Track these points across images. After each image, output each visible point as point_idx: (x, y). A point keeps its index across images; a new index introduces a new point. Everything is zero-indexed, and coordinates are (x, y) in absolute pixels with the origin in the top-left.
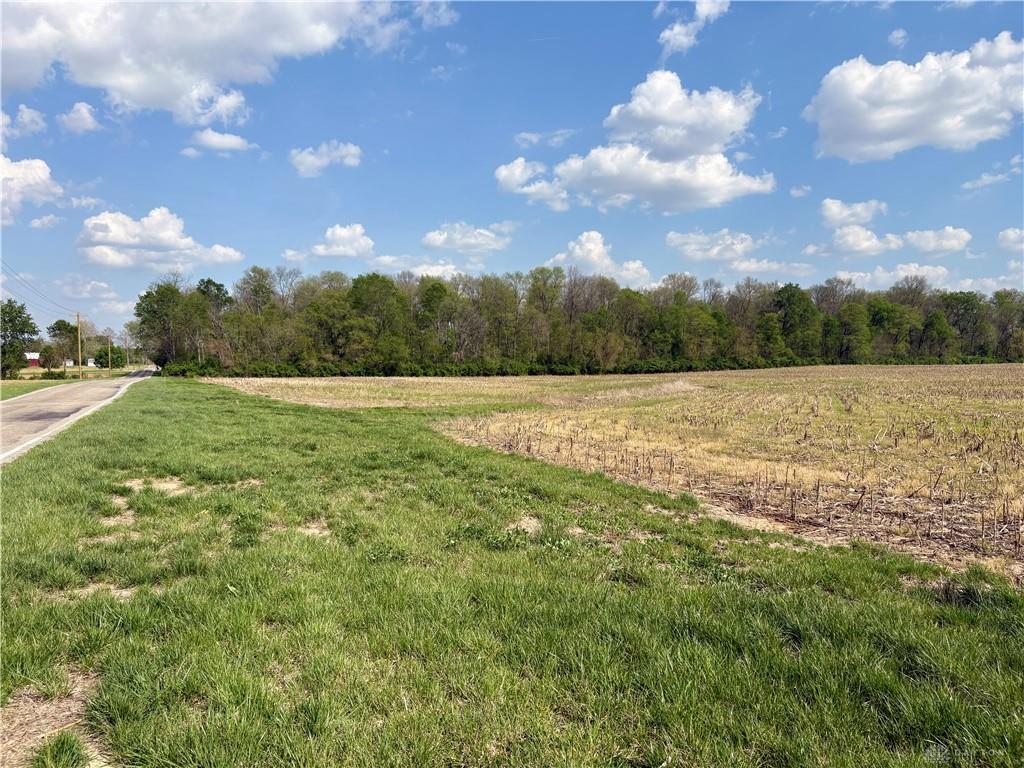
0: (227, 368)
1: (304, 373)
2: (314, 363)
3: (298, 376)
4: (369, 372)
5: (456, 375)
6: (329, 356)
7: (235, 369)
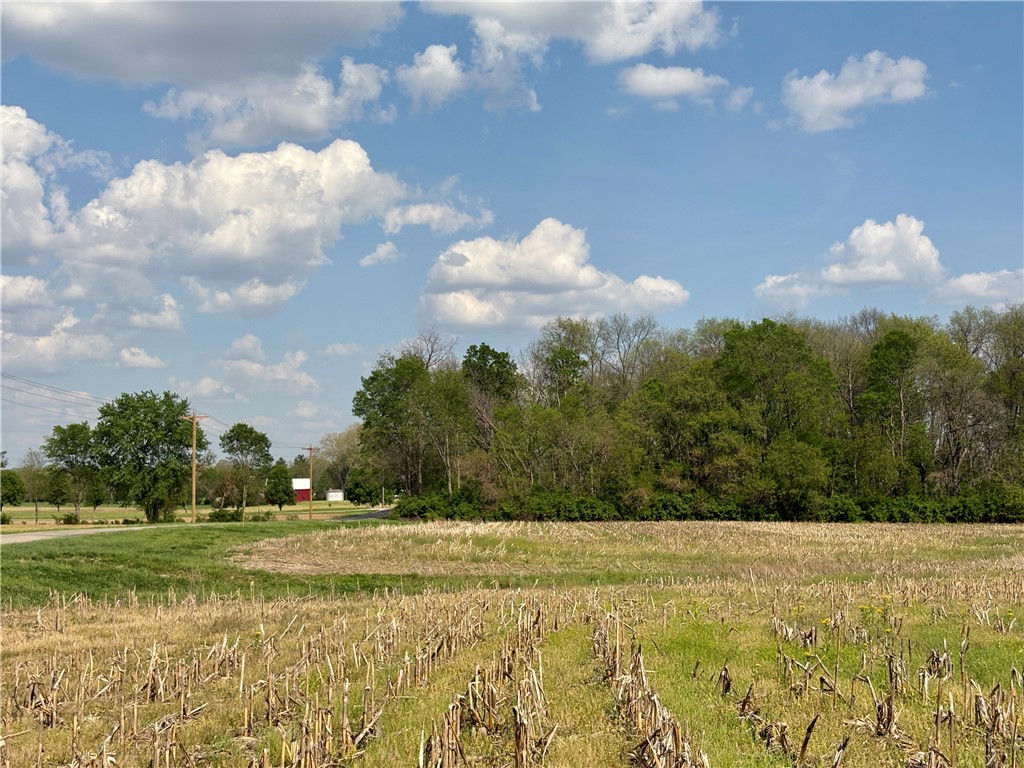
0: (491, 503)
1: (626, 512)
2: (645, 494)
3: (615, 519)
4: (748, 513)
5: (935, 520)
6: (677, 483)
7: (503, 505)
